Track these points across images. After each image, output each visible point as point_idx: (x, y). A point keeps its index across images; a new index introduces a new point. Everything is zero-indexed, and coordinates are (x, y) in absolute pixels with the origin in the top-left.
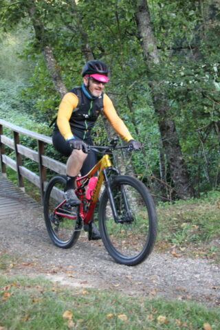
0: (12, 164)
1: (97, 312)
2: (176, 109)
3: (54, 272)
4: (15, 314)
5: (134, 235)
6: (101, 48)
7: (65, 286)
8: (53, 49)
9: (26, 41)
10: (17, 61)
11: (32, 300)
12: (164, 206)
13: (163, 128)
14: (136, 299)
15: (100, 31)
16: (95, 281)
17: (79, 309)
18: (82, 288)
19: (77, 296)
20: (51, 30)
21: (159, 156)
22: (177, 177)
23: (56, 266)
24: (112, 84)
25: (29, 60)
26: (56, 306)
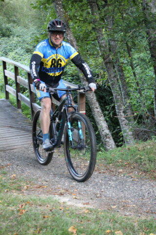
0: (26, 101)
1: (97, 228)
3: (61, 194)
4: (29, 228)
5: (130, 165)
7: (70, 205)
10: (31, 10)
11: (43, 216)
14: (131, 219)
16: (95, 203)
17: (82, 225)
18: (85, 208)
19: (80, 215)
21: (153, 96)
23: (63, 189)
24: (114, 31)
25: (41, 10)
26: (63, 222)
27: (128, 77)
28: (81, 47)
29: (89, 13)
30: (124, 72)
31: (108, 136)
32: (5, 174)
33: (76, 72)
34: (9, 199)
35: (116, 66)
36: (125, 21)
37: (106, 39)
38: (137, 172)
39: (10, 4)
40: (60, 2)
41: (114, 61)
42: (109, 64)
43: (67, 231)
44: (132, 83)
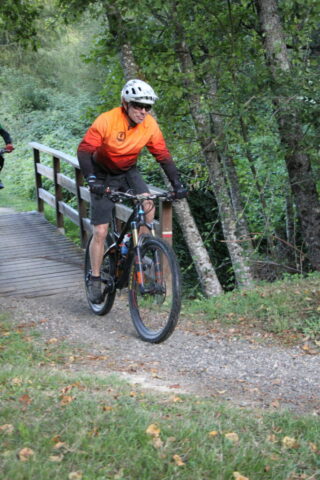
0: (73, 215)
1: (195, 428)
2: (312, 138)
3: (132, 371)
4: (79, 426)
5: (247, 321)
6: (203, 48)
7: (147, 390)
8: (133, 48)
9: (95, 37)
10: (80, 67)
11: (102, 407)
12: (292, 280)
13: (293, 166)
14: (251, 412)
15: (203, 22)
16: (190, 384)
17: (169, 423)
18: (173, 393)
19: (165, 405)
20: (131, 20)
21: (284, 207)
22: (312, 238)
23: (135, 362)
24: (219, 100)
25: (99, 64)
26: (136, 417)
27: (242, 176)
28: (165, 125)
29: (176, 70)
30: (236, 167)
31: (209, 273)
32: (37, 335)
33: (156, 167)
34: (45, 377)
35: (222, 158)
36: (238, 84)
37: (207, 111)
38: (259, 334)
39: (47, 56)
40: (131, 52)
41: (221, 148)
42: (211, 153)
43: (144, 432)
44: (249, 185)
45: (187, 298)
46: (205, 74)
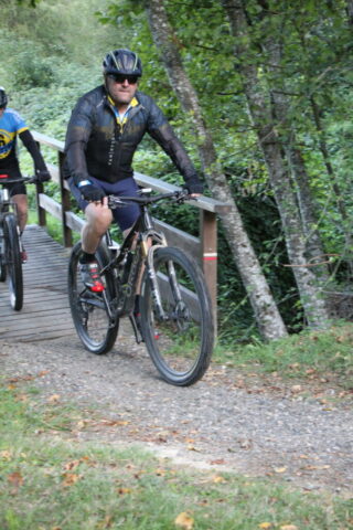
1: (241, 518)
3: (161, 440)
4: (86, 515)
5: (317, 374)
7: (181, 467)
11: (118, 489)
14: (319, 497)
16: (238, 459)
18: (214, 471)
19: (202, 486)
23: (165, 429)
24: (282, 73)
25: (120, 26)
26: (163, 503)
27: (315, 177)
28: (208, 109)
29: (228, 32)
30: (307, 165)
31: (269, 309)
32: (35, 393)
34: (43, 449)
35: (287, 152)
36: (308, 50)
37: (265, 89)
38: (333, 392)
39: (51, 12)
40: (162, 8)
41: (285, 139)
42: (271, 145)
43: (171, 522)
44: (323, 189)
45: (239, 342)
46: (263, 37)
